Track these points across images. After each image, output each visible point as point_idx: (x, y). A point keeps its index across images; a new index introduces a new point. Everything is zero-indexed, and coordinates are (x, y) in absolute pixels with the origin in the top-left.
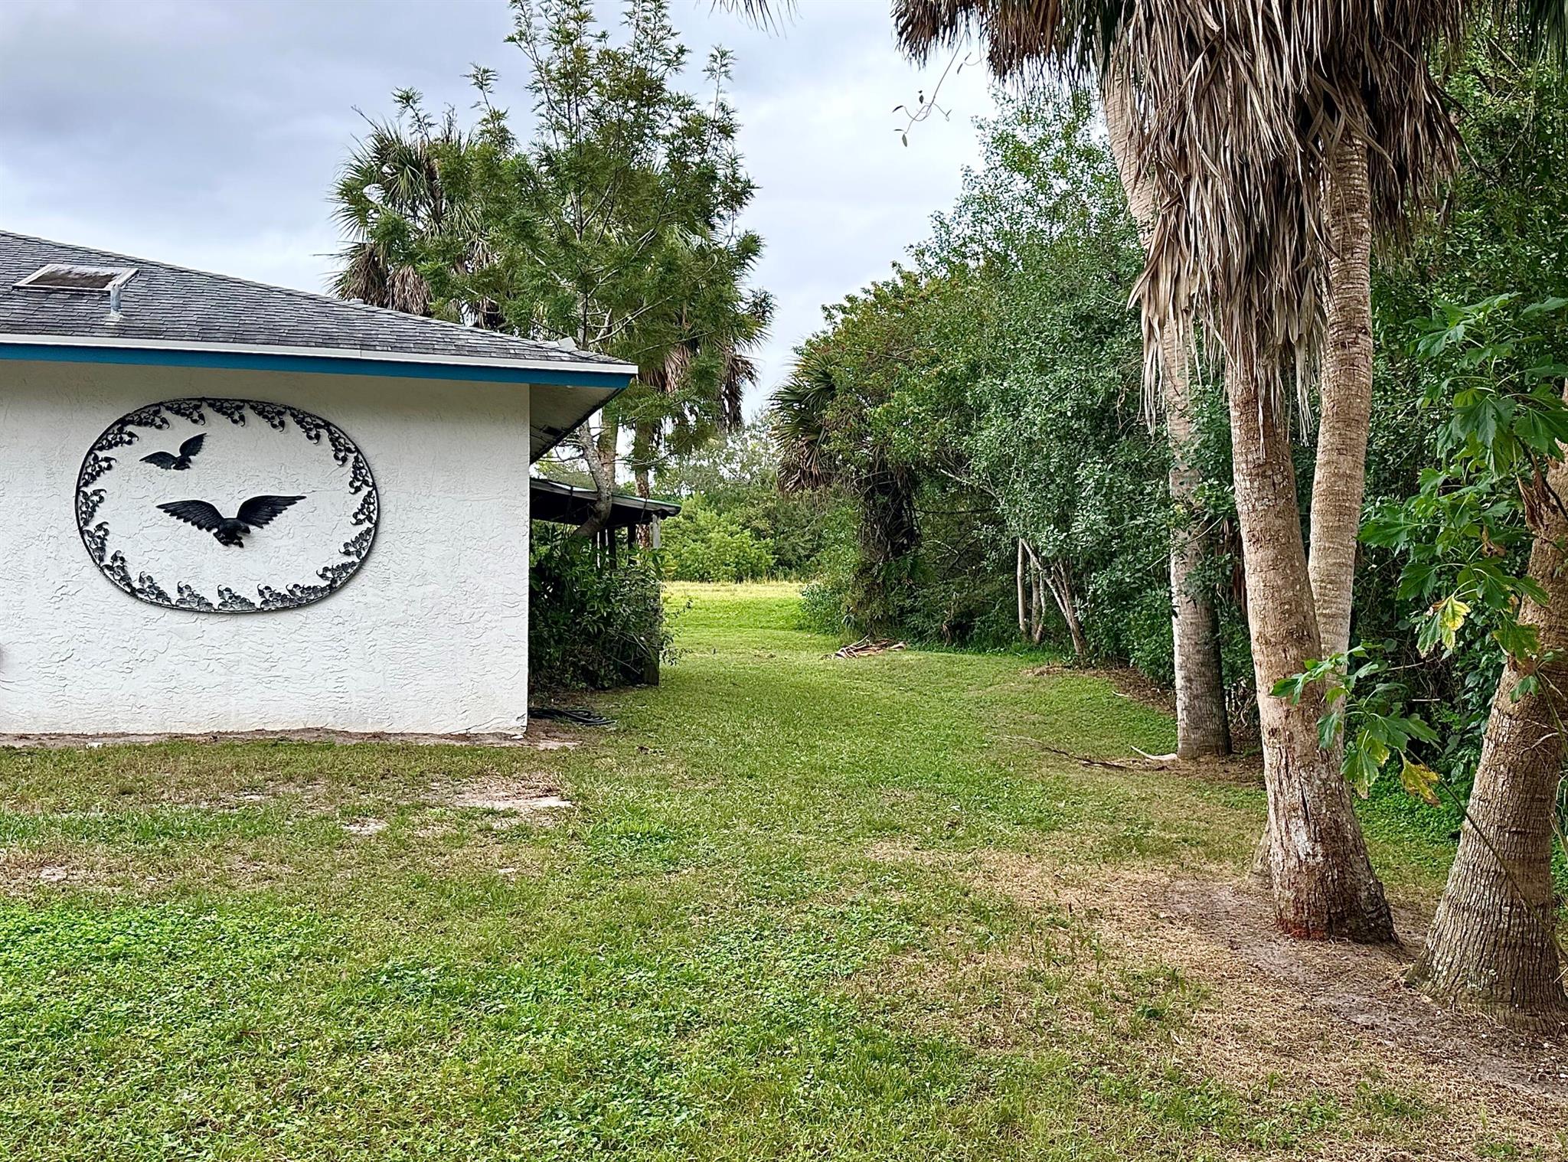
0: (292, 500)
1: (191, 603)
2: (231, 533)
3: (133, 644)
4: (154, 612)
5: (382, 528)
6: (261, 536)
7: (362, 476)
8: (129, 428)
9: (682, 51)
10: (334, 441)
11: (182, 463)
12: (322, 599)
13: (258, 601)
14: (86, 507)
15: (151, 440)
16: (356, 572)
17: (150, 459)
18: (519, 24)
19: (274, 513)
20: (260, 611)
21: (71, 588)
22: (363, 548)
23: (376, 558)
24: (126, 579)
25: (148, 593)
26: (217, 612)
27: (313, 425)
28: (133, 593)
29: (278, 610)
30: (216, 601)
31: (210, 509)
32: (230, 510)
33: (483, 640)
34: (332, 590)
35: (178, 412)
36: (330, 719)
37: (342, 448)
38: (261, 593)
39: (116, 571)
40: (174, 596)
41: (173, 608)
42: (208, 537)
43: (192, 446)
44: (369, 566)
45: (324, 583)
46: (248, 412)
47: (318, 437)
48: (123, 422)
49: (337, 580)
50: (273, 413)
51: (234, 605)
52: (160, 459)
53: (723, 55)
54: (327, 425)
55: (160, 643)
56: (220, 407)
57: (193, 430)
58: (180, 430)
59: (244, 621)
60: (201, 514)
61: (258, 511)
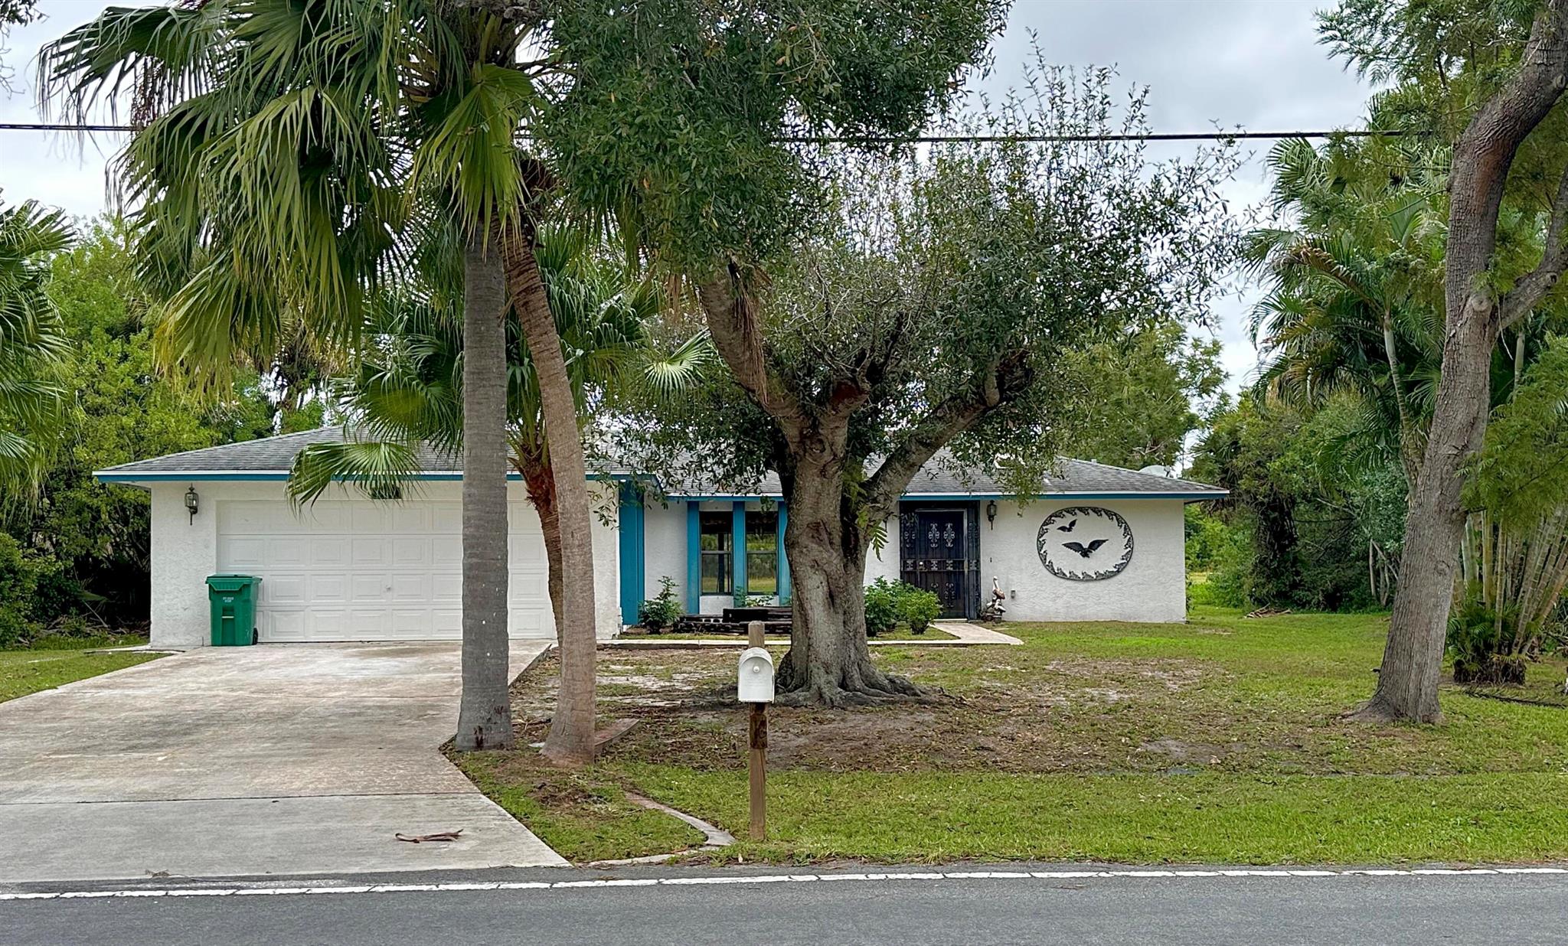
0: (1105, 541)
1: (1073, 578)
2: (1085, 553)
3: (1055, 592)
4: (1062, 580)
5: (1134, 550)
7: (1127, 530)
8: (1053, 518)
10: (1117, 519)
11: (1069, 530)
12: (1115, 575)
13: (1095, 577)
14: (1040, 545)
16: (1126, 565)
17: (1060, 528)
19: (1099, 546)
20: (1096, 580)
21: (1035, 573)
22: (1128, 557)
23: (1132, 561)
24: (1053, 569)
25: (1059, 574)
26: (1082, 580)
27: (1110, 515)
28: (1055, 574)
29: (1101, 579)
30: (1082, 577)
31: (1080, 545)
32: (1086, 546)
33: (1171, 590)
34: (1118, 572)
35: (1067, 513)
36: (1119, 616)
37: (1120, 521)
38: (1096, 574)
39: (1050, 567)
40: (1068, 575)
41: (1068, 579)
43: (1073, 524)
44: (1130, 564)
45: (1116, 570)
46: (1090, 512)
47: (1112, 518)
48: (1051, 516)
49: (1120, 569)
50: (1099, 513)
51: (1087, 578)
52: (1063, 529)
54: (1116, 515)
55: (1064, 591)
56: (1081, 509)
57: (1074, 518)
58: (1069, 518)
59: (1091, 584)
60: (1075, 547)
61: (1095, 545)
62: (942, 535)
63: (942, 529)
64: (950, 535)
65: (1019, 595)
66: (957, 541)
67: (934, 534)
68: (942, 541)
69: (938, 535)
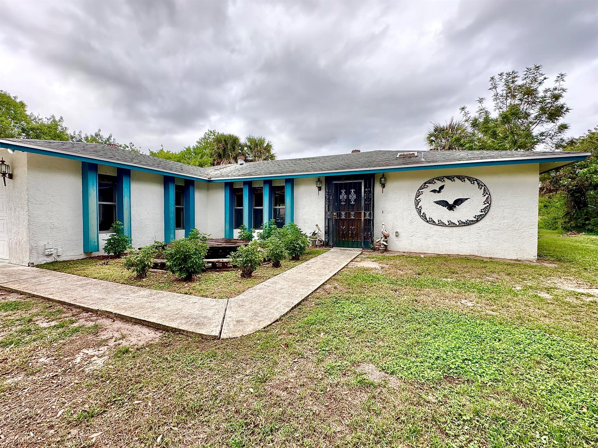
0: (467, 199)
1: (441, 224)
2: (451, 207)
3: (427, 233)
4: (432, 226)
5: (491, 205)
6: (459, 208)
7: (486, 192)
8: (427, 185)
9: (545, 79)
10: (478, 184)
11: (439, 192)
12: (474, 223)
13: (458, 224)
14: (417, 203)
15: (432, 187)
16: (484, 216)
17: (432, 191)
18: (492, 85)
19: (462, 202)
20: (459, 226)
21: (413, 221)
22: (486, 211)
23: (489, 213)
24: (426, 218)
25: (431, 222)
26: (447, 226)
27: (472, 180)
28: (427, 222)
29: (463, 226)
30: (447, 224)
31: (447, 202)
32: (451, 202)
33: (523, 234)
34: (477, 221)
35: (438, 180)
36: (477, 253)
37: (480, 185)
38: (458, 222)
39: (424, 217)
40: (437, 222)
41: (436, 225)
42: (445, 209)
43: (442, 188)
44: (487, 215)
45: (475, 219)
46: (455, 178)
47: (474, 183)
48: (425, 183)
49: (478, 219)
50: (461, 178)
51: (451, 225)
52: (434, 191)
53: (562, 75)
54: (476, 180)
55: (434, 233)
56: (448, 178)
57: (442, 184)
58: (439, 184)
59: (454, 228)
60: (444, 203)
61: (459, 202)
62: (348, 197)
63: (348, 193)
64: (353, 196)
65: (402, 234)
66: (358, 200)
67: (343, 196)
68: (348, 200)
69: (345, 197)
